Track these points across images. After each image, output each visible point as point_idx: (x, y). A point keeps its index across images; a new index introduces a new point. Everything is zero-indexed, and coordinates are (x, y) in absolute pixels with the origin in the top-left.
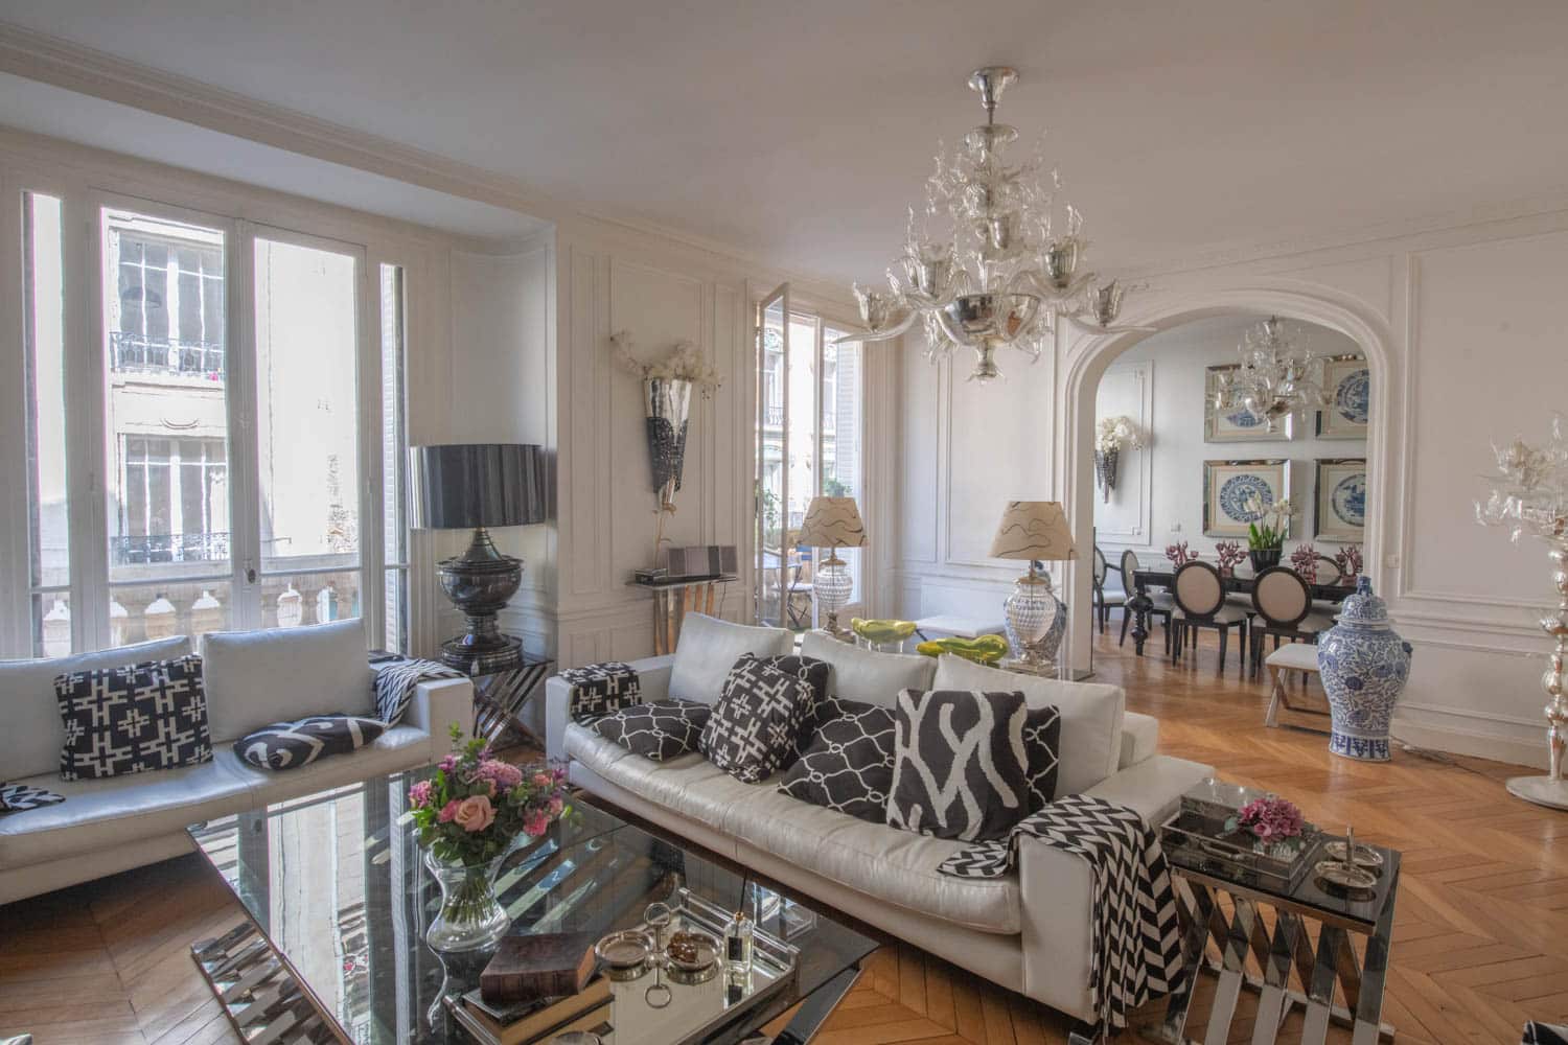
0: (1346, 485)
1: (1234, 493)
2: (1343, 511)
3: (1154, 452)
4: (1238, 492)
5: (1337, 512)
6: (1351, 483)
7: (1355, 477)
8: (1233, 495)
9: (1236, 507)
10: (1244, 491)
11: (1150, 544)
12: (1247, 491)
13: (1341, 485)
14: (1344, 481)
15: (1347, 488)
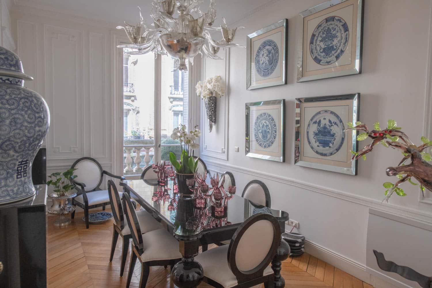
0: (314, 121)
1: (260, 126)
2: (313, 141)
3: (230, 98)
4: (261, 126)
5: (309, 143)
6: (317, 119)
7: (319, 113)
8: (259, 128)
9: (260, 137)
10: (264, 125)
11: (228, 160)
12: (265, 124)
13: (311, 120)
14: (314, 117)
15: (315, 123)
